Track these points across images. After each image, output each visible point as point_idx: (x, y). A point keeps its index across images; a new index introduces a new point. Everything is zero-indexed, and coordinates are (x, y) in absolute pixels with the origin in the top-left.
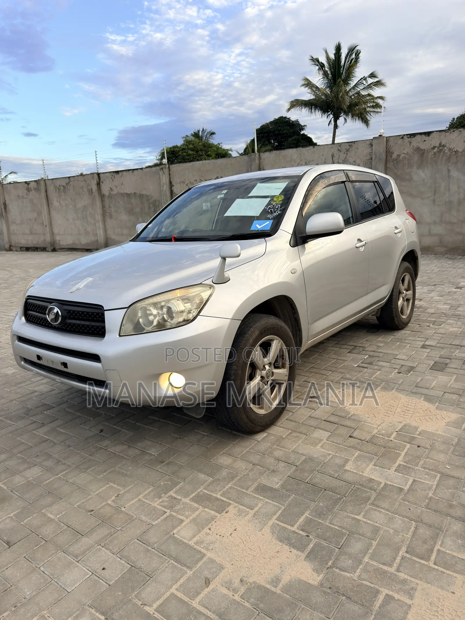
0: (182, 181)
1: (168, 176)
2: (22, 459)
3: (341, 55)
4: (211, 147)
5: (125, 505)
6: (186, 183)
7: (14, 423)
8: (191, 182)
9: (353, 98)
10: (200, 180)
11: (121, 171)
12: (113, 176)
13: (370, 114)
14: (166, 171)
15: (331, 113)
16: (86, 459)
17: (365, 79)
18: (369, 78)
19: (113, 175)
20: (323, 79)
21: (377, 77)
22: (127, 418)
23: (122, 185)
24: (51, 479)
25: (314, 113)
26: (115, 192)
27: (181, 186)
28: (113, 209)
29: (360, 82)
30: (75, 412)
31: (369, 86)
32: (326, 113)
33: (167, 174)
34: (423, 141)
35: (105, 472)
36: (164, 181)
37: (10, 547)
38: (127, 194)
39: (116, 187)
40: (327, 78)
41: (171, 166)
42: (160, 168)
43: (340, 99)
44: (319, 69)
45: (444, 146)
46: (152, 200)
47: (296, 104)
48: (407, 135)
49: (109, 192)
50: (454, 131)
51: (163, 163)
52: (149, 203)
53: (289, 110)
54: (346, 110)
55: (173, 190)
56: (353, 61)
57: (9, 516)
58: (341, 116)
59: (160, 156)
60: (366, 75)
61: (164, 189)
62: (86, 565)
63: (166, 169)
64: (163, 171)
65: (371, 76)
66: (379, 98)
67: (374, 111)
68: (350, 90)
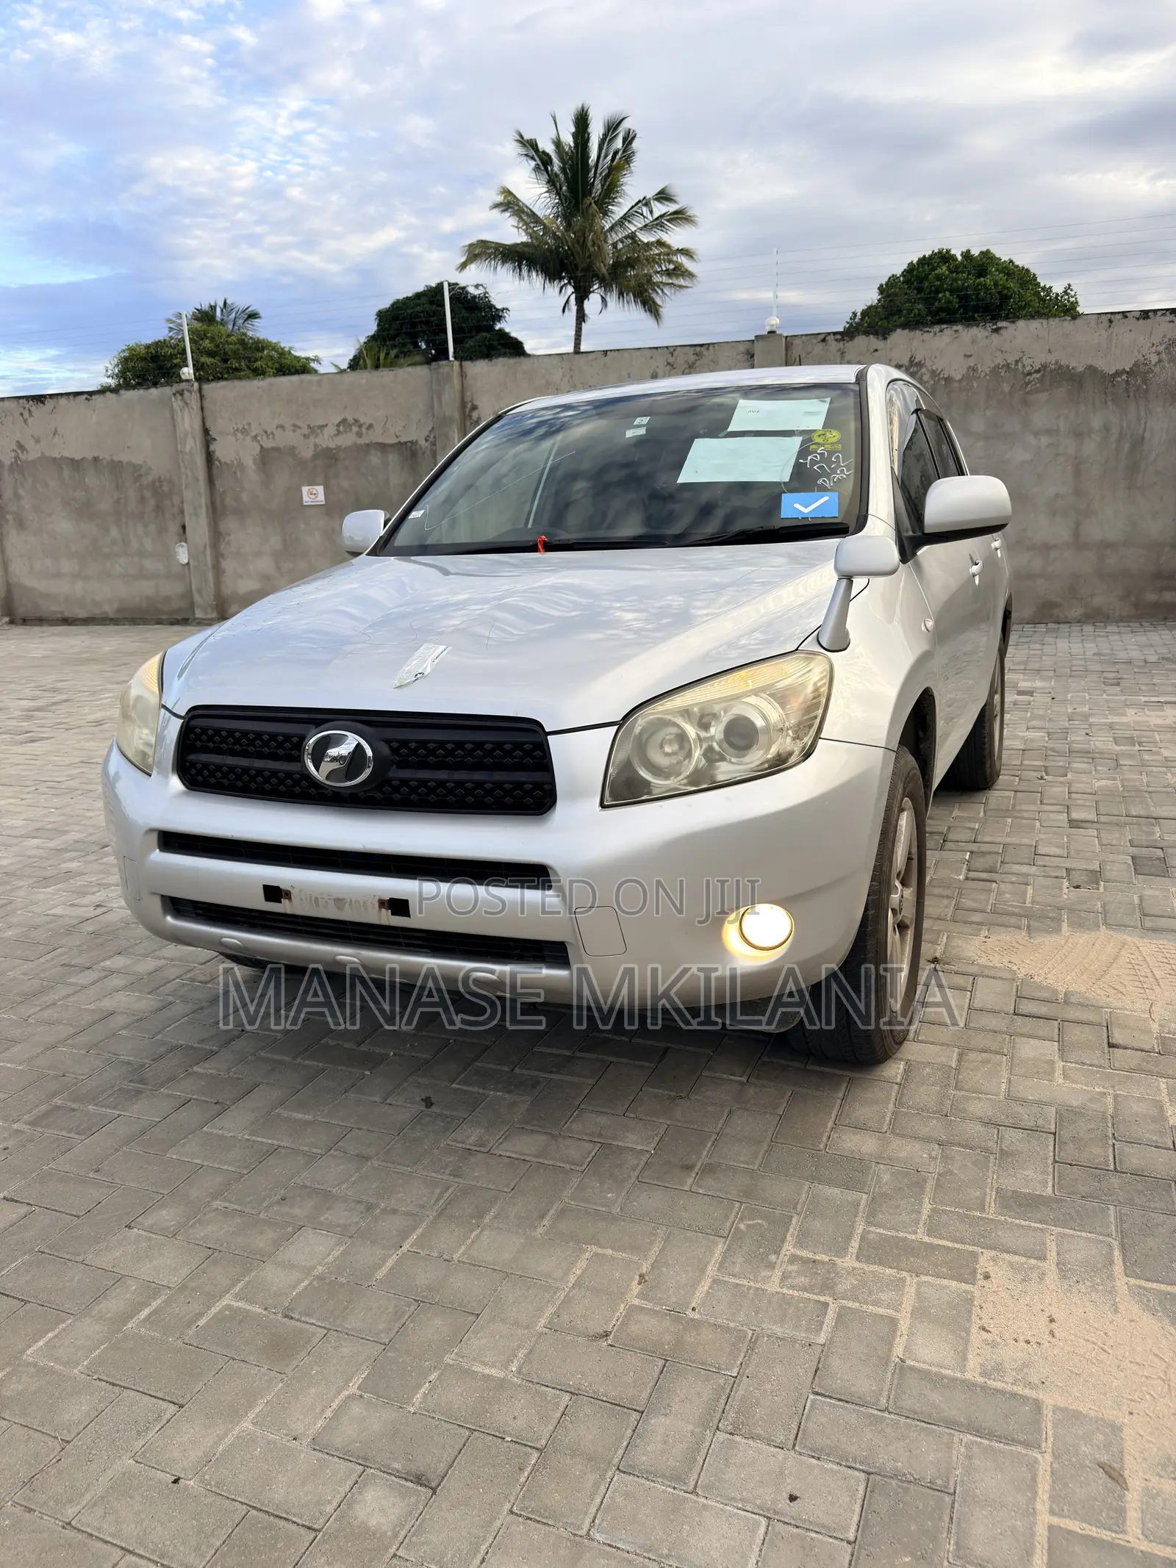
0: (241, 428)
1: (199, 412)
2: (240, 1216)
3: (588, 139)
4: (263, 349)
5: (690, 1303)
6: (253, 434)
7: (118, 1112)
8: (266, 432)
9: (621, 249)
10: (294, 425)
11: (51, 396)
12: (25, 408)
13: (662, 290)
14: (193, 399)
15: (569, 283)
16: (448, 1188)
17: (647, 204)
18: (656, 202)
19: (27, 406)
20: (547, 194)
21: (675, 202)
22: (475, 1060)
23: (54, 434)
24: (390, 1263)
25: (526, 278)
26: (33, 453)
27: (237, 440)
28: (27, 504)
29: (635, 209)
30: (295, 1058)
31: (659, 223)
32: (556, 282)
33: (195, 407)
34: (872, 350)
35: (542, 1217)
36: (187, 426)
37: (434, 1490)
38: (72, 460)
39: (38, 441)
40: (558, 194)
41: (206, 387)
42: (174, 391)
43: (592, 249)
44: (537, 169)
45: (920, 365)
46: (150, 478)
47: (481, 251)
48: (835, 334)
49: (13, 454)
50: (941, 331)
51: (183, 377)
52: (141, 487)
53: (463, 266)
54: (607, 276)
55: (214, 452)
56: (618, 157)
57: (346, 1393)
58: (593, 292)
59: (117, 365)
60: (650, 194)
61: (187, 450)
62: (732, 1499)
63: (193, 394)
64: (183, 399)
65: (662, 198)
66: (682, 254)
67: (672, 284)
68: (612, 228)
